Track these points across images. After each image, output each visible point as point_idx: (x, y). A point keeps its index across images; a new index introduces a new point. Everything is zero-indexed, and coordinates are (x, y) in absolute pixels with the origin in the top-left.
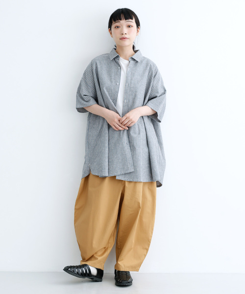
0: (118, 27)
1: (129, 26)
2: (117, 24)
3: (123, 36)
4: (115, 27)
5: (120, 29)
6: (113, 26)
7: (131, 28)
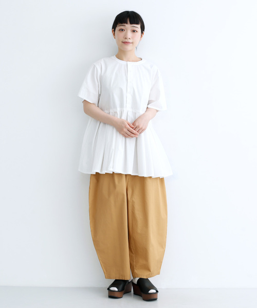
0: (122, 30)
1: (134, 31)
2: (122, 27)
3: (126, 40)
4: (120, 30)
5: (124, 32)
6: (118, 28)
7: (136, 33)
